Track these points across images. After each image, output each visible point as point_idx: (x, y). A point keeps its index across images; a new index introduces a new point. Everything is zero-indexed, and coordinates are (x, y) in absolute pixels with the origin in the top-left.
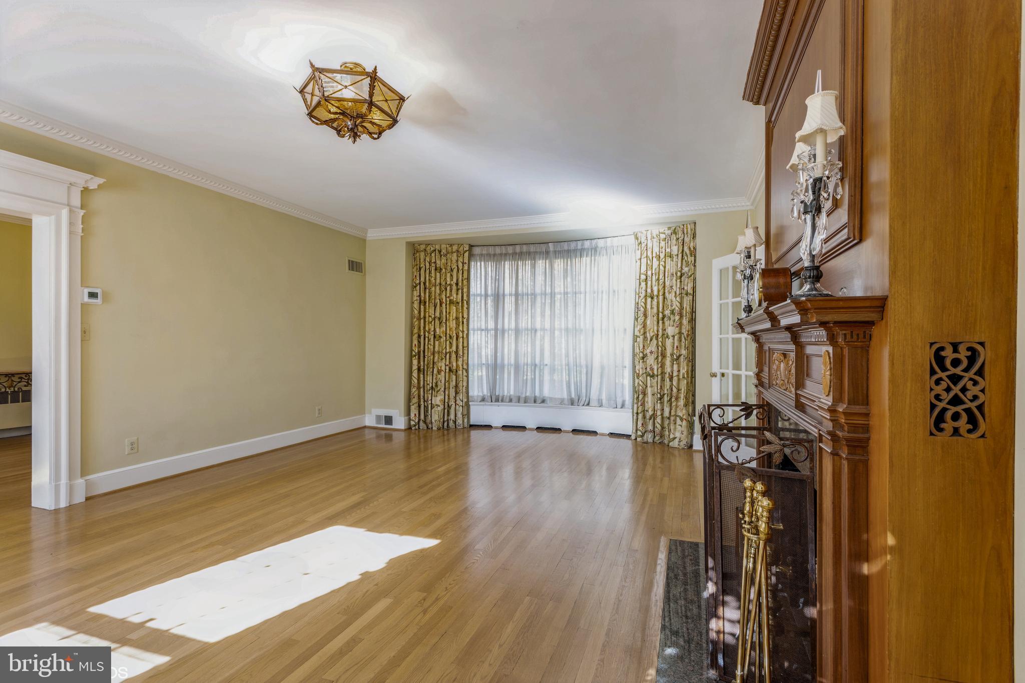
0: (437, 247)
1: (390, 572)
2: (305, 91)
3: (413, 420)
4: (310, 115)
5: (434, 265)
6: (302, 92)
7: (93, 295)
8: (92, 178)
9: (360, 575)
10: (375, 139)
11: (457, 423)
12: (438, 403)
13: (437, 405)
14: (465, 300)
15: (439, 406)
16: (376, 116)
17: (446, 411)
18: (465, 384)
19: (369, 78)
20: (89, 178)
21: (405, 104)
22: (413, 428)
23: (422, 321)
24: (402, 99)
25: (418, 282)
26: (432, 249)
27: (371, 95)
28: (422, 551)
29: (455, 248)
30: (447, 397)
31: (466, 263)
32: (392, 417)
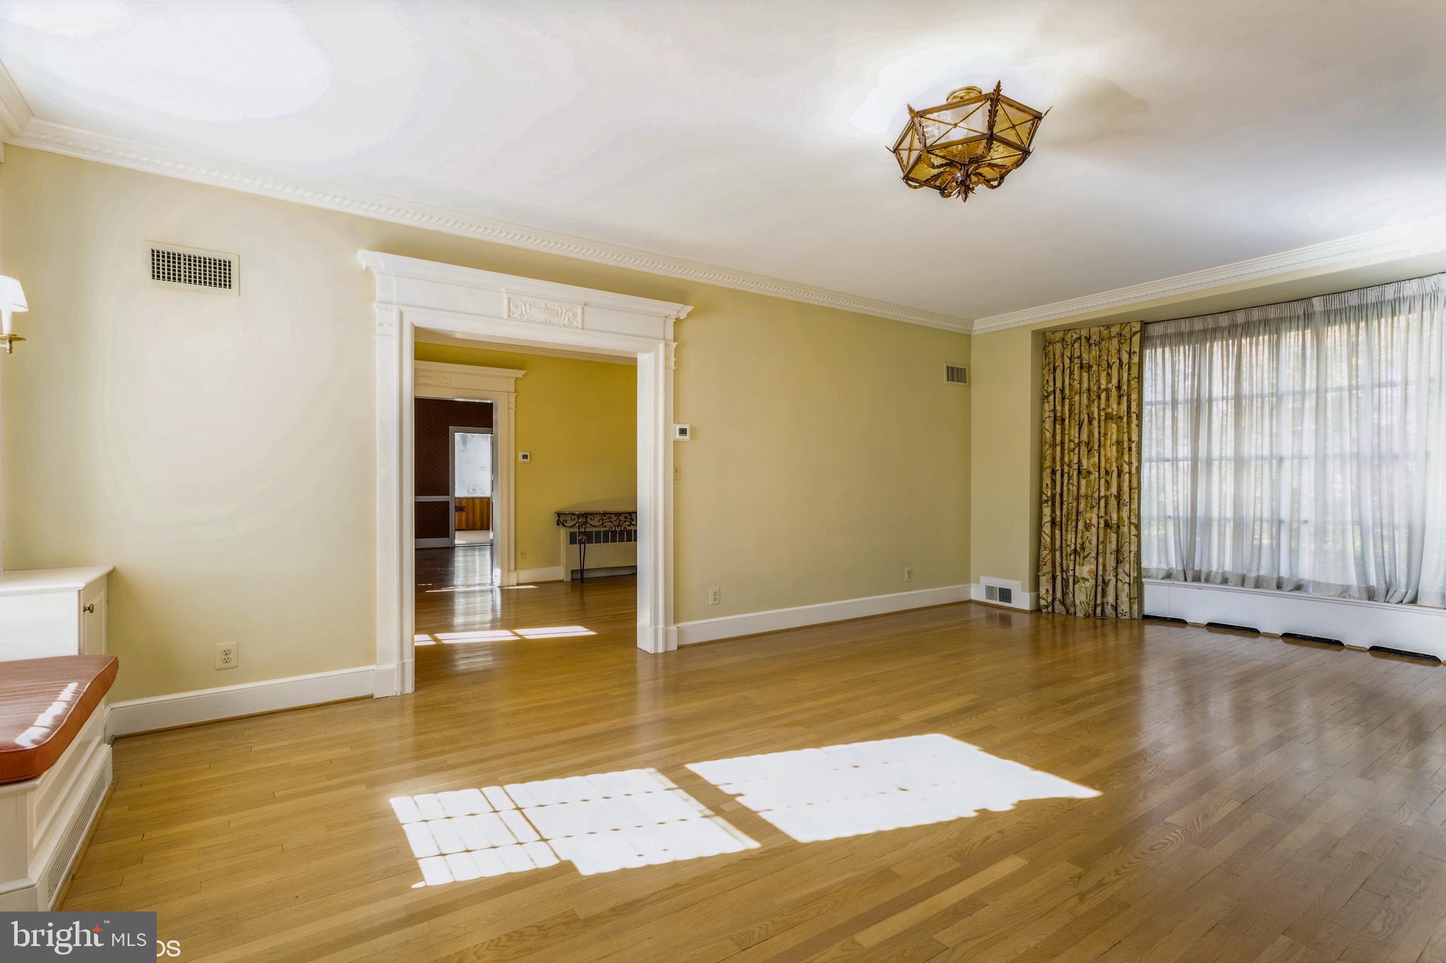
0: (1084, 333)
1: (1020, 819)
2: (900, 148)
3: (1044, 599)
4: (907, 178)
5: (1079, 362)
6: (896, 150)
7: (683, 432)
8: (683, 308)
9: (976, 811)
10: (994, 187)
11: (1120, 610)
12: (1086, 575)
13: (1083, 578)
14: (1134, 413)
15: (1086, 580)
16: (999, 154)
17: (1099, 589)
18: (1134, 548)
19: (989, 102)
20: (680, 308)
21: (1043, 125)
22: (1044, 611)
23: (1058, 448)
24: (1038, 117)
25: (1051, 389)
26: (1075, 336)
27: (991, 125)
28: (1071, 801)
29: (1115, 330)
30: (1100, 567)
31: (1135, 352)
32: (1010, 590)
